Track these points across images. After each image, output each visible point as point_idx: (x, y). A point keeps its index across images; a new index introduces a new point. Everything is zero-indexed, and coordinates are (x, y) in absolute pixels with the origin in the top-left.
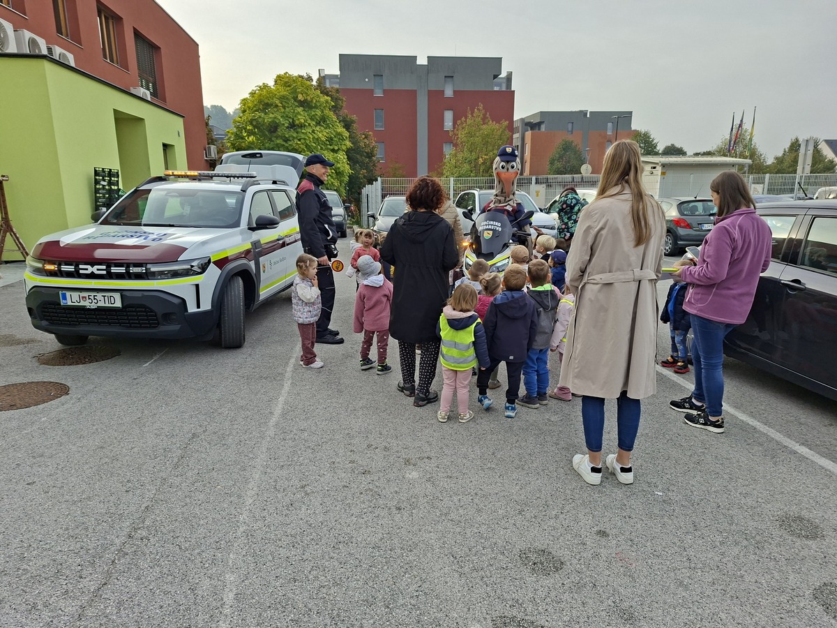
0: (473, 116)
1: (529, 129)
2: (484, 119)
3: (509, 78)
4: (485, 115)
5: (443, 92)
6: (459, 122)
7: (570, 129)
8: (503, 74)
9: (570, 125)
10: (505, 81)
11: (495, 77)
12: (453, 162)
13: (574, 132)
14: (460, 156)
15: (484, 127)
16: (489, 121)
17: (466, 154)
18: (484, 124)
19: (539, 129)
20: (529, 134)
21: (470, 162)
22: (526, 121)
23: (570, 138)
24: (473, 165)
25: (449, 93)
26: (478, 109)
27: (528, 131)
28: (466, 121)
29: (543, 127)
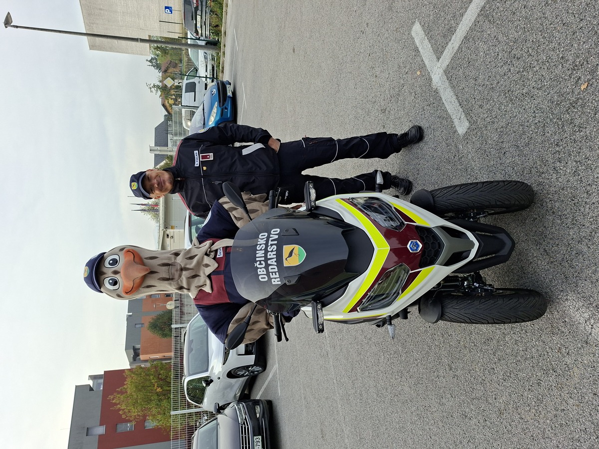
0: (119, 404)
1: (138, 357)
2: (122, 393)
3: (94, 378)
4: (119, 393)
5: (100, 436)
6: (124, 416)
7: (140, 326)
8: (91, 383)
9: (137, 326)
10: (96, 381)
11: (91, 389)
12: (159, 417)
13: (142, 323)
14: (154, 411)
15: (129, 391)
16: (124, 388)
17: (153, 404)
18: (126, 392)
19: (139, 349)
20: (142, 357)
21: (160, 400)
22: (132, 360)
23: (147, 325)
24: (163, 398)
25: (101, 430)
26: (113, 399)
27: (140, 358)
28: (123, 410)
29: (138, 346)
